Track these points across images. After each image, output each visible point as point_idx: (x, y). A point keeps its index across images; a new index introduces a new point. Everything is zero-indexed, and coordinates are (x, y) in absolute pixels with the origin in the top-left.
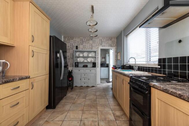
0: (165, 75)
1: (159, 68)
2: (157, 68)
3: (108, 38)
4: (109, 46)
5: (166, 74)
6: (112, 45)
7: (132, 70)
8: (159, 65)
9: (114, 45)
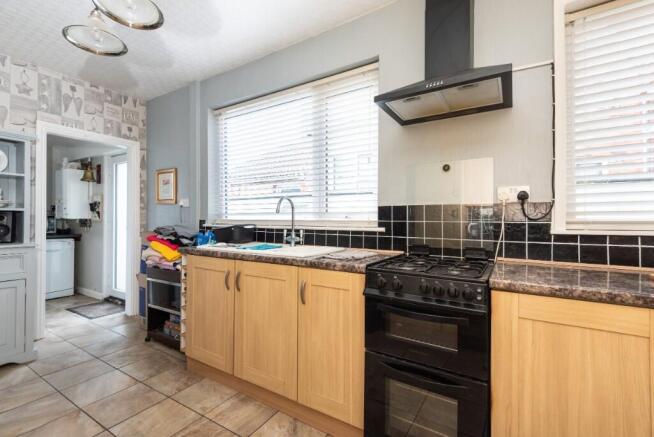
0: (402, 252)
1: (380, 233)
2: (374, 233)
3: (101, 90)
4: (107, 131)
5: (404, 249)
6: (124, 130)
7: (279, 245)
8: (380, 225)
9: (135, 133)
